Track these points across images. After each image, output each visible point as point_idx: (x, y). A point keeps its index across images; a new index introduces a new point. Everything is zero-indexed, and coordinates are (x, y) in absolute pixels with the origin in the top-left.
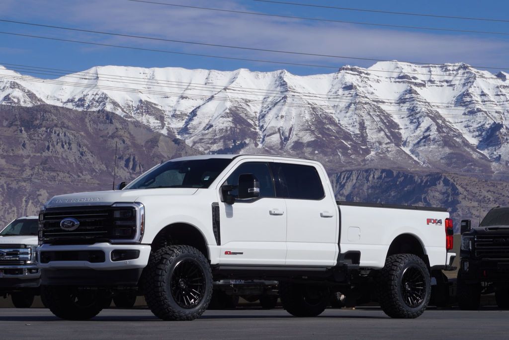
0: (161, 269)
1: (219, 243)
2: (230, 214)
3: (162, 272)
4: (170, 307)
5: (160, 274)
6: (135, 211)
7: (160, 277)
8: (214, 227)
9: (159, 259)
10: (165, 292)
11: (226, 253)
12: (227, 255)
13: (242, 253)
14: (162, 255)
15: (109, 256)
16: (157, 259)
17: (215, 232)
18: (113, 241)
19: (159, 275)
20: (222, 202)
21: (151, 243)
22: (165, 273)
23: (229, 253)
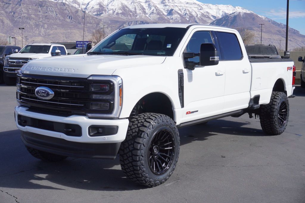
0: (139, 143)
1: (183, 106)
2: (190, 79)
3: (141, 146)
4: (148, 179)
5: (139, 148)
6: (114, 84)
7: (139, 152)
8: (179, 92)
9: (136, 132)
10: (143, 165)
11: (187, 113)
12: (188, 115)
13: (197, 111)
14: (138, 127)
17: (180, 96)
18: (90, 115)
19: (138, 150)
20: (185, 68)
21: (128, 116)
22: (143, 147)
23: (189, 113)
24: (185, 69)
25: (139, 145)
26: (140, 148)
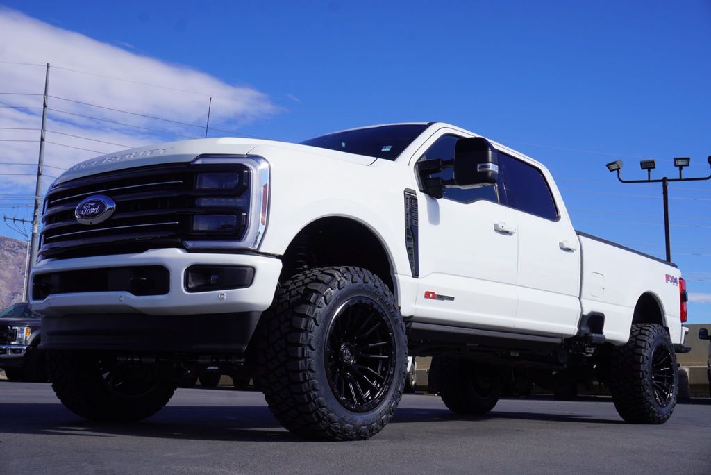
0: (304, 316)
1: (416, 274)
2: (434, 217)
3: (307, 322)
4: (324, 410)
5: (302, 328)
6: (249, 175)
7: (302, 336)
8: (408, 239)
9: (298, 294)
10: (312, 371)
11: (427, 295)
12: (428, 299)
13: (452, 299)
14: (304, 284)
15: (178, 279)
16: (293, 293)
17: (409, 249)
18: (190, 244)
19: (300, 331)
20: (421, 191)
21: (282, 253)
22: (314, 325)
23: (431, 295)
24: (423, 194)
25: (304, 320)
26: (306, 327)
